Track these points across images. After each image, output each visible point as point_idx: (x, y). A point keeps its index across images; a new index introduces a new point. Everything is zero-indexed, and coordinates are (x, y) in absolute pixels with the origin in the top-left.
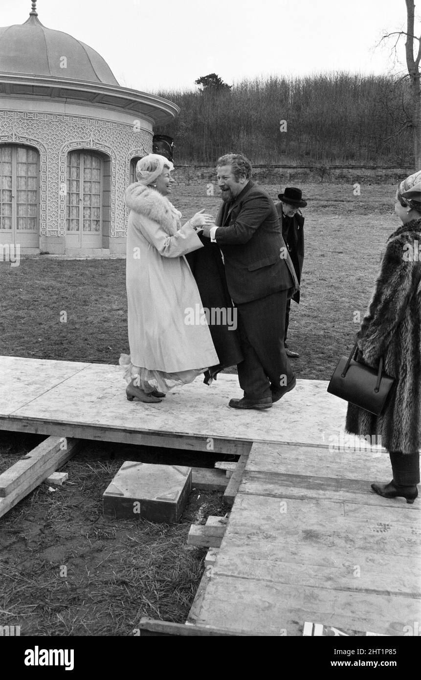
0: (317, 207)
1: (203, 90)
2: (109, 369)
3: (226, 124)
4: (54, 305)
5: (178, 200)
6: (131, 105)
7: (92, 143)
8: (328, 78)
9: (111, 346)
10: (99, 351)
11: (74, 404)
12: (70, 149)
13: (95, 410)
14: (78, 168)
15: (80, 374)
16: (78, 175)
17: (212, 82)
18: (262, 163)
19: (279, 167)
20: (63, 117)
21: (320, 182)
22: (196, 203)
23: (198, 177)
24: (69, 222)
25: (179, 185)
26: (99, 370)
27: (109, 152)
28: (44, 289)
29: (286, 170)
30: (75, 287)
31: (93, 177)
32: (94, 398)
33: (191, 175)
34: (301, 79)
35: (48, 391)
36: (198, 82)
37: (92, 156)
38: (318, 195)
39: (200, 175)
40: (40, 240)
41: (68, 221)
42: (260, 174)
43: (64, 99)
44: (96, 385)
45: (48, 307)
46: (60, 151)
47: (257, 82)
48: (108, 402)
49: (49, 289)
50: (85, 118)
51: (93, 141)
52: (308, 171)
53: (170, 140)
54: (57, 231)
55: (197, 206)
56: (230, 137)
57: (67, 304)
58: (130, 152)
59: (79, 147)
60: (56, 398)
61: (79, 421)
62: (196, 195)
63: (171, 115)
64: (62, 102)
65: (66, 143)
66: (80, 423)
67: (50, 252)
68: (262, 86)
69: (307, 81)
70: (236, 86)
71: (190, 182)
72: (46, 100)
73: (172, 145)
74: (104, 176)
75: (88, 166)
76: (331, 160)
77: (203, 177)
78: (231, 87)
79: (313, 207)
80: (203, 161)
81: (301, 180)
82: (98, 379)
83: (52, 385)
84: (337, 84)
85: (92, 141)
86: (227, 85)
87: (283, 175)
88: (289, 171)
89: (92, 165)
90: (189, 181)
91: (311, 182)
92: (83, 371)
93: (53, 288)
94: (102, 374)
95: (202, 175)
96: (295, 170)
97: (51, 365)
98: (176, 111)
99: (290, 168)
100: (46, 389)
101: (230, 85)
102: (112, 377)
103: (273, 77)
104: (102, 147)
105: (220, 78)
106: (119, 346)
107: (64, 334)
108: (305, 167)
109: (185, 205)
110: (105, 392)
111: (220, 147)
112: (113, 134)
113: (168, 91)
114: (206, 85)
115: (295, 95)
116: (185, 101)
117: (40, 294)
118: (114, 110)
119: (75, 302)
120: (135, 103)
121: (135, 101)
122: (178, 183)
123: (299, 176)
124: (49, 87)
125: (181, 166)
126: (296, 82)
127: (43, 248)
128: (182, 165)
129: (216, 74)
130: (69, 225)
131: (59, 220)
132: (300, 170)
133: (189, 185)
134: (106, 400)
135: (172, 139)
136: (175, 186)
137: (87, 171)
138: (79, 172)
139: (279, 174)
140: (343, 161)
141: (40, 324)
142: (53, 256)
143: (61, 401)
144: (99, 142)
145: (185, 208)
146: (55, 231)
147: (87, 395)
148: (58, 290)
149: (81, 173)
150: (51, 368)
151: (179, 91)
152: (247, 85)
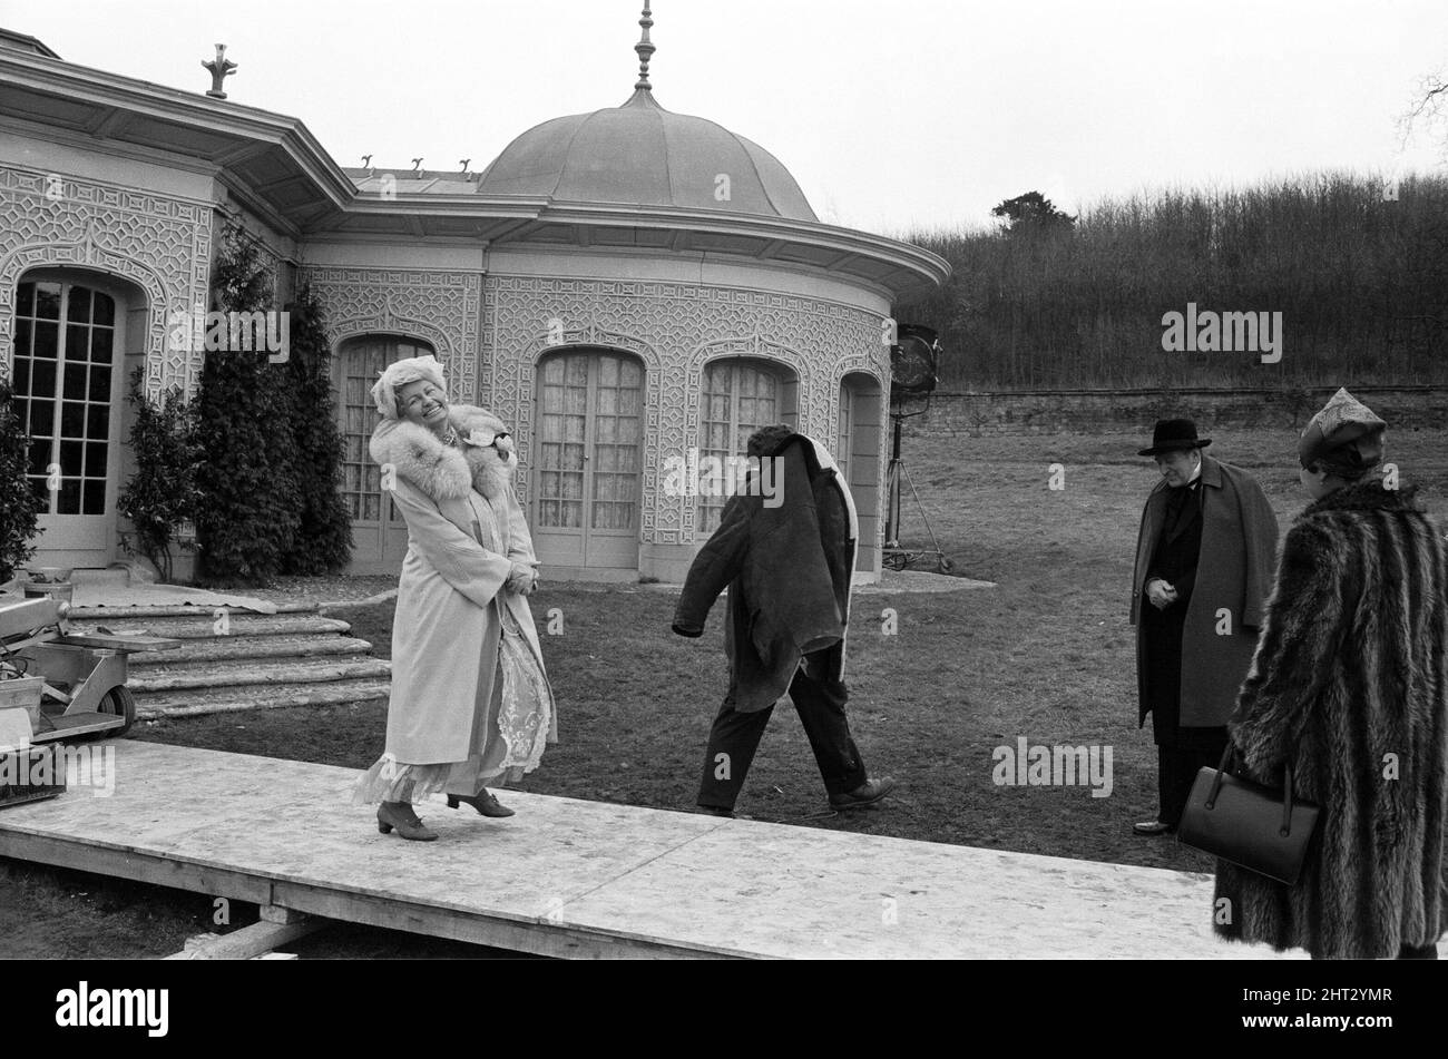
0: (1284, 482)
1: (1009, 228)
2: (771, 831)
3: (1064, 300)
4: (660, 692)
5: (951, 469)
6: (841, 263)
7: (757, 344)
8: (1303, 191)
9: (781, 786)
10: (754, 795)
11: (682, 902)
12: (711, 356)
13: (730, 919)
14: (727, 397)
15: (704, 839)
16: (726, 412)
17: (1030, 211)
18: (1149, 385)
19: (1189, 394)
20: (697, 291)
21: (1291, 426)
22: (995, 475)
23: (1000, 417)
24: (704, 513)
25: (954, 436)
26: (747, 835)
27: (794, 363)
28: (639, 656)
29: (1206, 400)
30: (709, 654)
31: (759, 417)
32: (730, 894)
33: (982, 414)
34: (1238, 196)
35: (630, 871)
36: (999, 211)
37: (758, 373)
38: (1288, 454)
39: (1003, 413)
40: (640, 551)
41: (701, 511)
42: (1144, 409)
43: (701, 254)
44: (737, 866)
45: (648, 695)
46: (689, 362)
47: (1134, 206)
48: (762, 902)
49: (652, 658)
50: (744, 292)
51: (760, 339)
52: (1260, 401)
53: (930, 335)
54: (677, 533)
55: (996, 481)
56: (1075, 327)
57: (689, 691)
58: (841, 360)
59: (730, 353)
60: (645, 888)
61: (691, 940)
62: (994, 458)
63: (932, 280)
64: (696, 259)
65: (702, 344)
66: (694, 944)
67: (661, 579)
68: (1148, 214)
69: (1253, 198)
70: (1085, 216)
71: (982, 428)
72: (664, 257)
73: (935, 346)
74: (783, 415)
75: (751, 394)
76: (1318, 374)
77: (1010, 417)
78: (1073, 220)
79: (1274, 481)
80: (1009, 382)
81: (1244, 423)
82: (744, 853)
83: (639, 861)
84: (1324, 205)
85: (757, 339)
86: (1064, 216)
87: (1199, 410)
88: (1215, 401)
89: (757, 392)
90: (978, 426)
91: (1269, 426)
92: (711, 835)
93: (662, 655)
94: (754, 843)
95: (1008, 413)
96: (1229, 399)
97: (642, 818)
98: (942, 272)
99: (1215, 394)
100: (626, 867)
101: (1071, 214)
102: (775, 849)
103: (1172, 194)
104: (779, 351)
105: (1049, 201)
106: (798, 786)
107: (676, 756)
108: (1255, 393)
109: (969, 479)
110: (757, 880)
111: (1050, 352)
112: (805, 325)
113: (932, 232)
114: (1018, 216)
115: (1224, 232)
116: (968, 253)
117: (632, 668)
118: (803, 273)
119: (707, 686)
120: (852, 258)
121: (852, 253)
122: (953, 432)
123: (1238, 412)
124: (669, 230)
125: (960, 395)
126: (1226, 202)
127: (645, 569)
128: (962, 392)
129: (1040, 192)
130: (704, 519)
131: (683, 508)
132: (1240, 400)
133: (978, 436)
134: (755, 897)
135: (935, 333)
136: (947, 438)
137: (745, 404)
138: (729, 408)
139: (1191, 409)
140: (1347, 376)
141: (628, 731)
142: (666, 586)
143: (656, 895)
144: (771, 342)
145: (967, 486)
146: (672, 532)
147: (715, 885)
148: (672, 659)
149: (732, 410)
150: (641, 824)
151: (954, 231)
152: (1112, 213)
